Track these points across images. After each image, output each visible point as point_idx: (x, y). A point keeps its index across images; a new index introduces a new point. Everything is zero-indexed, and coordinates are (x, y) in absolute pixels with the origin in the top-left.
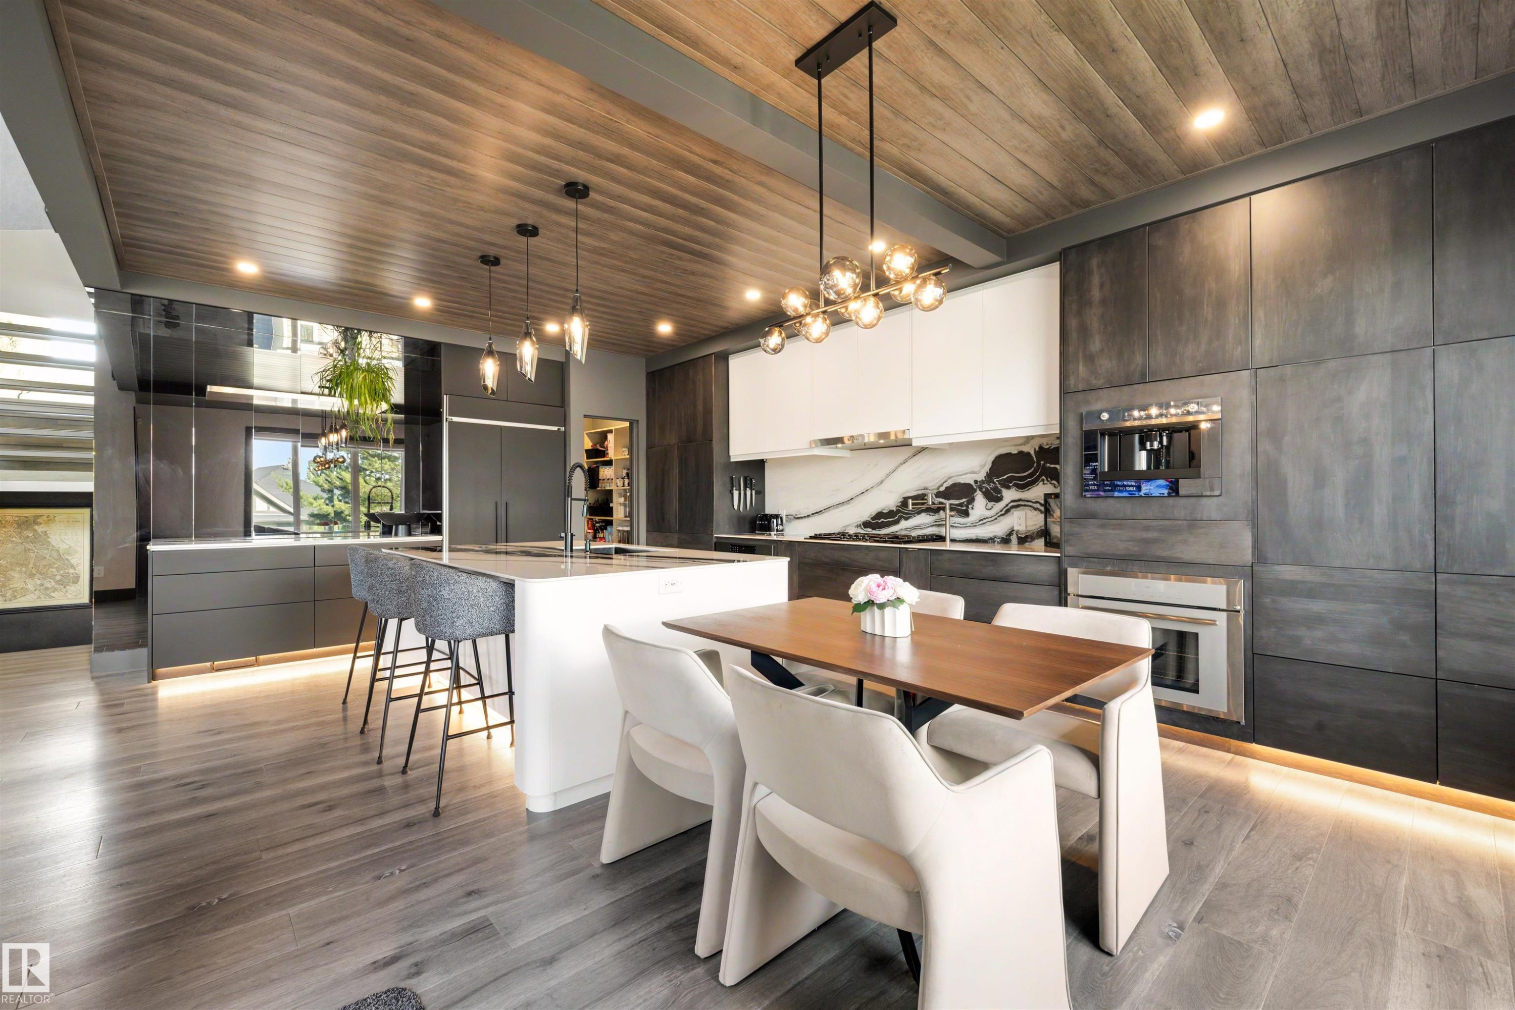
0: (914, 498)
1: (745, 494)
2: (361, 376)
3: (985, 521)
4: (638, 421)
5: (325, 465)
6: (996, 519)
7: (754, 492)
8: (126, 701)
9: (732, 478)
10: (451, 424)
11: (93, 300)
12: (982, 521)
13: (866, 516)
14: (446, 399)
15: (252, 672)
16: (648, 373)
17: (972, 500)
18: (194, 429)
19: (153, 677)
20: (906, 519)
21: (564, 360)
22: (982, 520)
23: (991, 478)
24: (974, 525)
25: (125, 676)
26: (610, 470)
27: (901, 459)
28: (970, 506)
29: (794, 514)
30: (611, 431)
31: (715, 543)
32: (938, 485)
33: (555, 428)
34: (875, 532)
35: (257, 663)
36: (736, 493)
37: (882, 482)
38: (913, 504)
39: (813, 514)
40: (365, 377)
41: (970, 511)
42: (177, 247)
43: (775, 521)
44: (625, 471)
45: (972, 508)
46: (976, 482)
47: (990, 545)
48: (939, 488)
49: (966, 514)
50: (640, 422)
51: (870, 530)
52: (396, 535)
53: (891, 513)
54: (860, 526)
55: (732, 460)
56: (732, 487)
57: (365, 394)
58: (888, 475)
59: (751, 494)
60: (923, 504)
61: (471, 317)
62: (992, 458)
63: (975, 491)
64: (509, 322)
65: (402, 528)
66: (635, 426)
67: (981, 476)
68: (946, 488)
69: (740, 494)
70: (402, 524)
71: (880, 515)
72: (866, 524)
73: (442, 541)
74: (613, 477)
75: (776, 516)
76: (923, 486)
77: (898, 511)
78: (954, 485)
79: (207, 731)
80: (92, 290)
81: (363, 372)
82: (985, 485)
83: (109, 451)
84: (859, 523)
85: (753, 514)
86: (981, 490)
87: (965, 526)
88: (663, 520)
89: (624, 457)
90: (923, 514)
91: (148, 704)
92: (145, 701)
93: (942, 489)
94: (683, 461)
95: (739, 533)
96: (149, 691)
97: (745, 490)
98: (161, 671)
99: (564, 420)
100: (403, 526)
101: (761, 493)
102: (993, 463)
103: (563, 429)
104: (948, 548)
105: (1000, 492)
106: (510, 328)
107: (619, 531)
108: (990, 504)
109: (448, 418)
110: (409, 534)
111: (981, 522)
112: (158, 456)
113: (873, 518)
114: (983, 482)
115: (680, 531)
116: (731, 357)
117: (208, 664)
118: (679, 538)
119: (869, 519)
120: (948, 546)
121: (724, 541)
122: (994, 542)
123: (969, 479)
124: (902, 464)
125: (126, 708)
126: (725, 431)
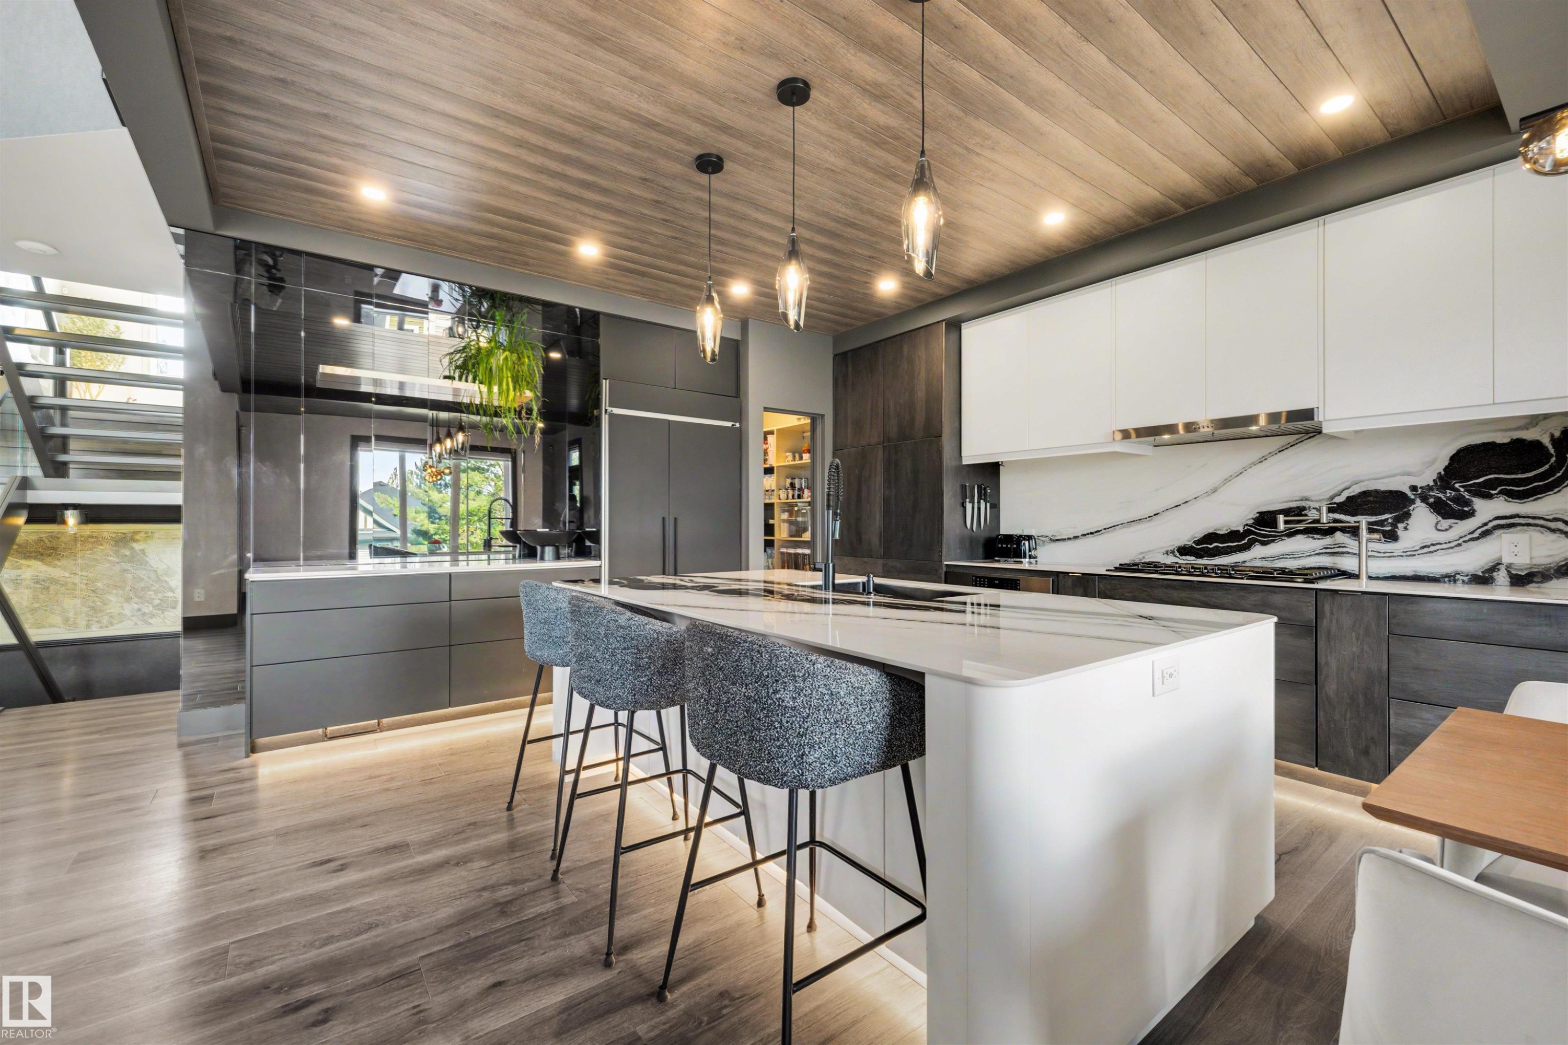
0: (1286, 512)
1: (979, 509)
2: (502, 357)
3: (1432, 548)
4: (823, 416)
5: (436, 476)
6: (1460, 545)
7: (988, 505)
8: (216, 791)
9: (963, 487)
10: (612, 416)
11: (181, 248)
12: (1427, 548)
13: (1186, 537)
14: (605, 385)
15: (375, 740)
16: (835, 356)
17: (1406, 516)
18: (302, 437)
19: (253, 749)
20: (1264, 544)
21: (739, 338)
22: (1429, 547)
23: (1449, 483)
24: (1410, 554)
25: (220, 743)
26: (770, 480)
27: (1255, 455)
28: (1400, 526)
29: (1050, 534)
30: (771, 433)
31: (946, 572)
32: (1331, 493)
33: (729, 424)
34: (1200, 561)
35: (379, 728)
36: (969, 506)
37: (1215, 490)
38: (1286, 522)
39: (1084, 535)
40: (506, 358)
41: (1400, 532)
42: (285, 156)
43: (1027, 543)
44: (789, 481)
45: (1406, 529)
46: (1414, 488)
47: (1446, 585)
48: (1332, 497)
49: (1392, 536)
50: (826, 417)
51: (1193, 558)
52: (542, 558)
53: (1233, 535)
54: (1173, 552)
55: (965, 462)
56: (964, 497)
57: (507, 377)
58: (1227, 481)
59: (986, 508)
60: (1299, 522)
61: (643, 274)
62: (1452, 450)
63: (1412, 502)
64: (688, 281)
65: (549, 551)
66: (819, 422)
67: (1427, 478)
68: (1348, 498)
69: (973, 508)
70: (549, 545)
71: (1211, 537)
72: (1184, 551)
73: (600, 567)
74: (774, 487)
75: (1029, 538)
76: (1299, 495)
77: (1247, 532)
78: (1365, 494)
79: (322, 863)
80: (181, 231)
81: (504, 350)
82: (1435, 493)
83: (200, 450)
84: (1170, 549)
85: (987, 534)
86: (1424, 499)
87: (1391, 556)
88: (860, 540)
89: (787, 463)
90: (1300, 537)
91: (245, 799)
92: (240, 793)
93: (1339, 499)
94: (891, 465)
95: (972, 558)
96: (245, 773)
97: (979, 502)
98: (262, 741)
99: (739, 414)
100: (551, 548)
101: (995, 506)
102: (1452, 458)
103: (738, 425)
104: (1364, 589)
105: (1468, 503)
106: (684, 291)
107: (782, 553)
108: (1445, 523)
109: (609, 410)
110: (558, 557)
111: (1426, 550)
112: (260, 458)
113: (1198, 542)
114: (1430, 488)
115: (886, 555)
116: (964, 326)
117: (320, 731)
118: (884, 565)
119: (1190, 543)
120: (1363, 585)
121: (961, 571)
122: (1455, 581)
123: (1401, 485)
124: (1254, 464)
125: (216, 805)
126: (957, 424)
